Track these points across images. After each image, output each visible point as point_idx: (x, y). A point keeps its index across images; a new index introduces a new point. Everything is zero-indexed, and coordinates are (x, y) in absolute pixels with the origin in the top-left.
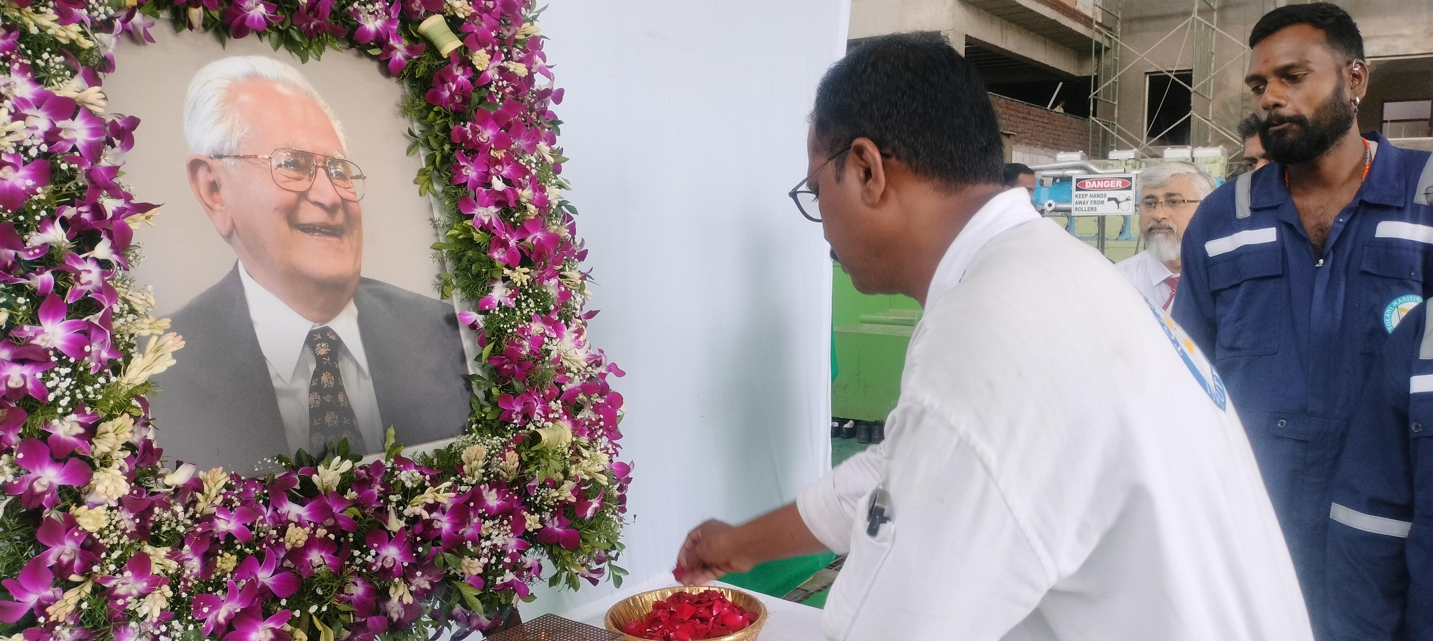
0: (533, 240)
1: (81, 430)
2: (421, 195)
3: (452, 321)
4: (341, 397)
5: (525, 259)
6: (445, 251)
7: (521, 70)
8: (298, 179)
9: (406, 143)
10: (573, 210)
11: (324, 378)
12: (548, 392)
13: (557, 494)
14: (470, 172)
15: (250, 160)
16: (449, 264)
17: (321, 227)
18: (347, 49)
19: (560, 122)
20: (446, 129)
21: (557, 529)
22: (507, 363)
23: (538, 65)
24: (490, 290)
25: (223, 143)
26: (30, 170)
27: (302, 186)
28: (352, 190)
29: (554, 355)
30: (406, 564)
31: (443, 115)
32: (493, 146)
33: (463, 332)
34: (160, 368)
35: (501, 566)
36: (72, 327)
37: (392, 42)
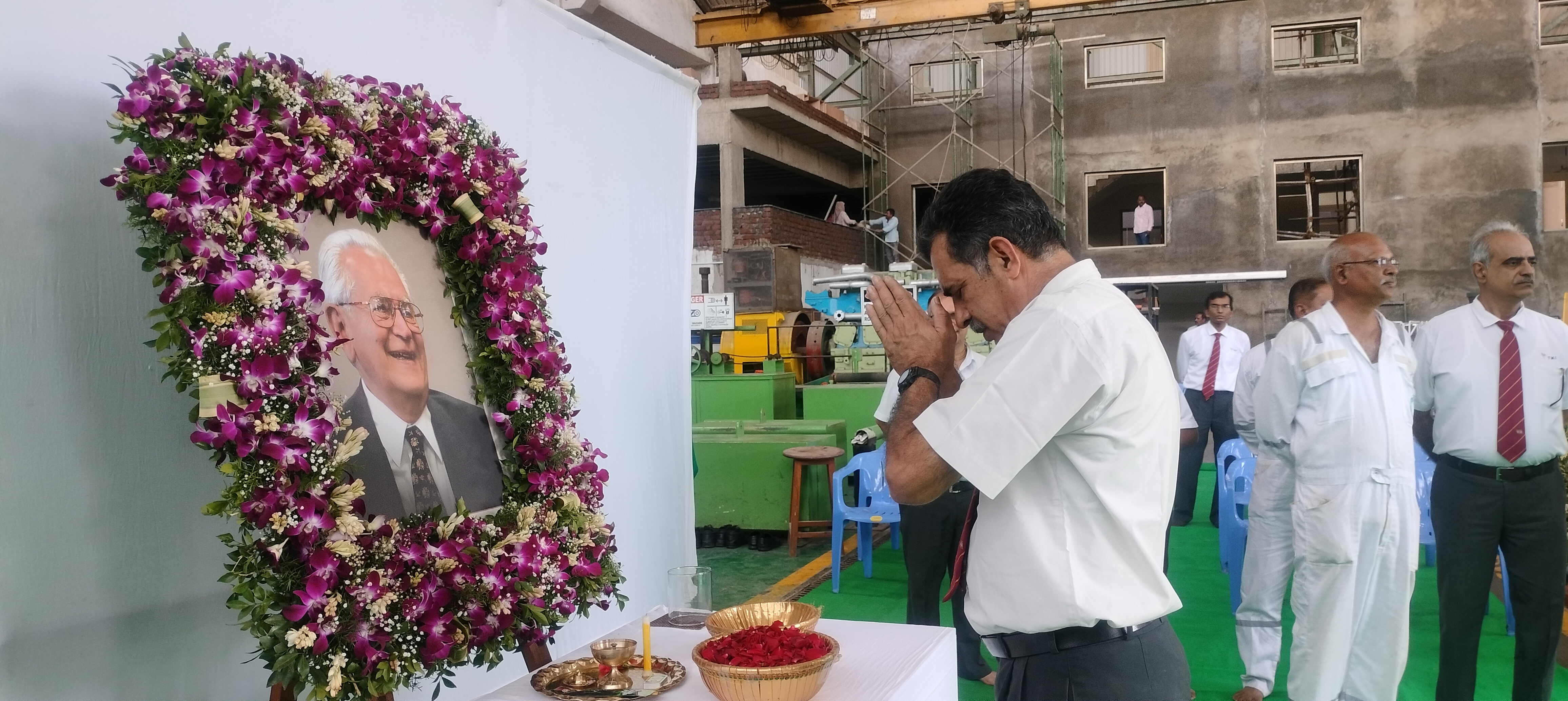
0: (539, 358)
1: (324, 493)
2: (456, 326)
3: (484, 419)
4: (428, 476)
5: (534, 373)
6: (474, 368)
7: (520, 230)
8: (386, 319)
9: (442, 289)
10: (557, 334)
11: (418, 463)
12: (561, 470)
13: (582, 541)
14: (495, 309)
15: (358, 305)
16: (477, 378)
17: (403, 353)
18: (400, 220)
19: (544, 268)
20: (474, 277)
21: (585, 566)
22: (529, 450)
23: (531, 226)
24: (513, 396)
25: (342, 294)
26: (278, 319)
27: (388, 323)
28: (416, 325)
29: (562, 441)
30: (501, 588)
31: (472, 267)
32: (511, 289)
33: (491, 429)
34: (356, 452)
35: (554, 592)
36: (314, 423)
37: (436, 215)
